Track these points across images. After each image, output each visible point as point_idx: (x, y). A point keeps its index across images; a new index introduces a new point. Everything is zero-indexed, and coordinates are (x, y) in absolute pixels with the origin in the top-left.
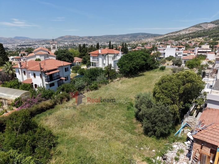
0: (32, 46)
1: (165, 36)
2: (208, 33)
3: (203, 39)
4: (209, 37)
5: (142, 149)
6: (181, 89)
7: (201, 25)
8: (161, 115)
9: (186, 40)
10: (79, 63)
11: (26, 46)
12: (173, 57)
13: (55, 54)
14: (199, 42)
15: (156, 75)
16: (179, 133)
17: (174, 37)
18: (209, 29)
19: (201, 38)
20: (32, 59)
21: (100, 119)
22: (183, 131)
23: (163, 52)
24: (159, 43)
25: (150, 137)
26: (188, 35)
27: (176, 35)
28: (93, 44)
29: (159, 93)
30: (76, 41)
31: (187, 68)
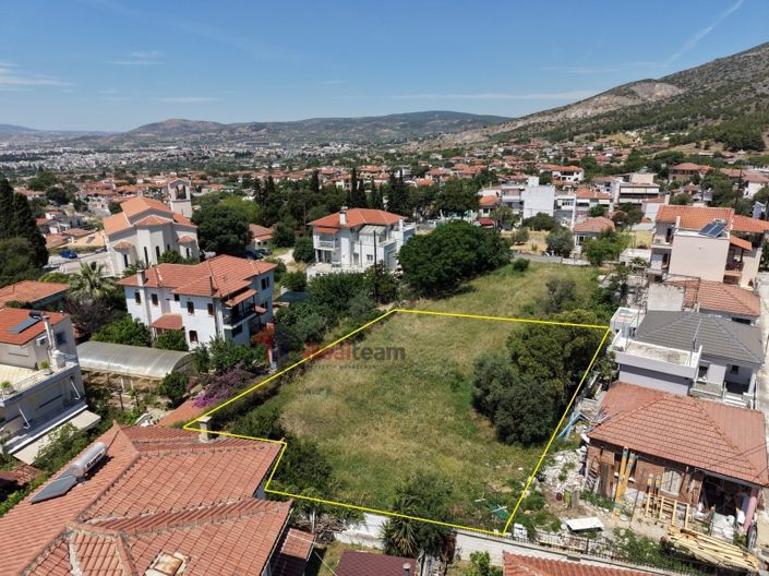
0: (42, 162)
1: (520, 124)
2: (656, 114)
3: (641, 136)
4: (659, 130)
5: (498, 467)
6: (566, 348)
7: (633, 88)
8: (531, 400)
9: (587, 138)
10: (265, 243)
11: (18, 160)
12: (546, 216)
13: (192, 221)
14: (628, 146)
15: (506, 288)
16: (565, 434)
17: (549, 128)
18: (659, 103)
19: (633, 134)
20: (123, 240)
21: (399, 415)
22: (574, 430)
23: (518, 197)
24: (501, 150)
25: (511, 444)
26: (594, 122)
27: (553, 120)
28: (273, 151)
29: (525, 356)
30: (210, 141)
31: (585, 263)
